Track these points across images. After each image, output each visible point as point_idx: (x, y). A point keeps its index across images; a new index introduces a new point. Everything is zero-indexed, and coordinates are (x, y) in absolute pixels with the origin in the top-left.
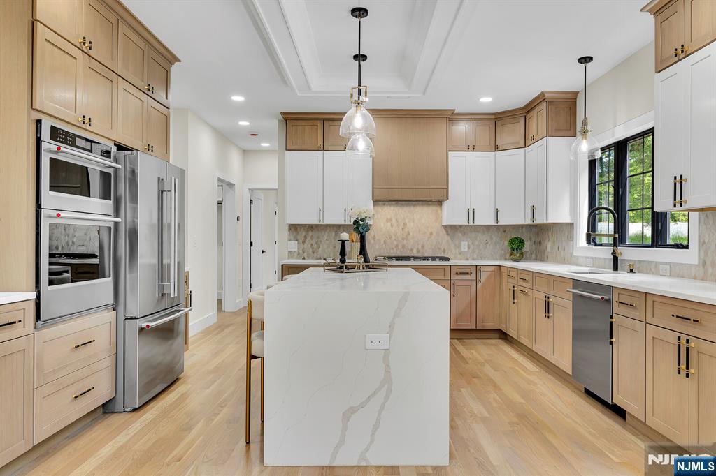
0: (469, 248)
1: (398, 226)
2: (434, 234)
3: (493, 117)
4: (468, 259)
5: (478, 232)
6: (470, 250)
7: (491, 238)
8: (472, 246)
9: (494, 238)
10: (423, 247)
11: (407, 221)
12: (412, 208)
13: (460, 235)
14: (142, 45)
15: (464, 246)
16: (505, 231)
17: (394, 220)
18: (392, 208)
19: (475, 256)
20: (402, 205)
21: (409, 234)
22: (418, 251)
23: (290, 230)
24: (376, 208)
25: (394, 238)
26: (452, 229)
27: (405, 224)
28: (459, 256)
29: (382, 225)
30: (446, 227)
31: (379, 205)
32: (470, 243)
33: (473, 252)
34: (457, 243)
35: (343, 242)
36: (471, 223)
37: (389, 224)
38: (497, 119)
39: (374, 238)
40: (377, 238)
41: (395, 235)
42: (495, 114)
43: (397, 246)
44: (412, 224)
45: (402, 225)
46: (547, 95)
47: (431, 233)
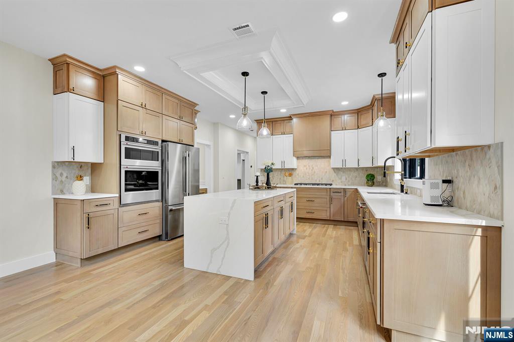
0: (346, 179)
1: (310, 168)
2: (328, 172)
3: (356, 111)
4: (346, 185)
5: (351, 171)
6: (347, 181)
7: (359, 174)
8: (348, 178)
9: (361, 174)
10: (322, 179)
11: (314, 166)
12: (316, 160)
13: (342, 173)
14: (177, 101)
15: (343, 179)
16: (367, 171)
17: (307, 166)
18: (306, 160)
19: (350, 183)
20: (311, 159)
21: (315, 172)
22: (319, 181)
23: (261, 171)
24: (299, 160)
25: (307, 174)
26: (336, 170)
27: (313, 168)
28: (341, 183)
29: (302, 168)
30: (334, 169)
31: (300, 159)
32: (347, 177)
33: (349, 181)
34: (340, 177)
35: (257, 177)
36: (344, 167)
37: (305, 168)
38: (358, 112)
39: (298, 175)
40: (299, 174)
41: (308, 173)
42: (357, 110)
43: (309, 179)
44: (316, 168)
45: (311, 168)
46: (376, 97)
47: (326, 172)
